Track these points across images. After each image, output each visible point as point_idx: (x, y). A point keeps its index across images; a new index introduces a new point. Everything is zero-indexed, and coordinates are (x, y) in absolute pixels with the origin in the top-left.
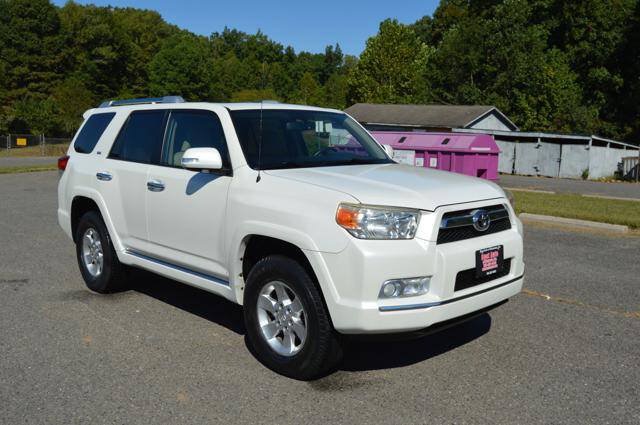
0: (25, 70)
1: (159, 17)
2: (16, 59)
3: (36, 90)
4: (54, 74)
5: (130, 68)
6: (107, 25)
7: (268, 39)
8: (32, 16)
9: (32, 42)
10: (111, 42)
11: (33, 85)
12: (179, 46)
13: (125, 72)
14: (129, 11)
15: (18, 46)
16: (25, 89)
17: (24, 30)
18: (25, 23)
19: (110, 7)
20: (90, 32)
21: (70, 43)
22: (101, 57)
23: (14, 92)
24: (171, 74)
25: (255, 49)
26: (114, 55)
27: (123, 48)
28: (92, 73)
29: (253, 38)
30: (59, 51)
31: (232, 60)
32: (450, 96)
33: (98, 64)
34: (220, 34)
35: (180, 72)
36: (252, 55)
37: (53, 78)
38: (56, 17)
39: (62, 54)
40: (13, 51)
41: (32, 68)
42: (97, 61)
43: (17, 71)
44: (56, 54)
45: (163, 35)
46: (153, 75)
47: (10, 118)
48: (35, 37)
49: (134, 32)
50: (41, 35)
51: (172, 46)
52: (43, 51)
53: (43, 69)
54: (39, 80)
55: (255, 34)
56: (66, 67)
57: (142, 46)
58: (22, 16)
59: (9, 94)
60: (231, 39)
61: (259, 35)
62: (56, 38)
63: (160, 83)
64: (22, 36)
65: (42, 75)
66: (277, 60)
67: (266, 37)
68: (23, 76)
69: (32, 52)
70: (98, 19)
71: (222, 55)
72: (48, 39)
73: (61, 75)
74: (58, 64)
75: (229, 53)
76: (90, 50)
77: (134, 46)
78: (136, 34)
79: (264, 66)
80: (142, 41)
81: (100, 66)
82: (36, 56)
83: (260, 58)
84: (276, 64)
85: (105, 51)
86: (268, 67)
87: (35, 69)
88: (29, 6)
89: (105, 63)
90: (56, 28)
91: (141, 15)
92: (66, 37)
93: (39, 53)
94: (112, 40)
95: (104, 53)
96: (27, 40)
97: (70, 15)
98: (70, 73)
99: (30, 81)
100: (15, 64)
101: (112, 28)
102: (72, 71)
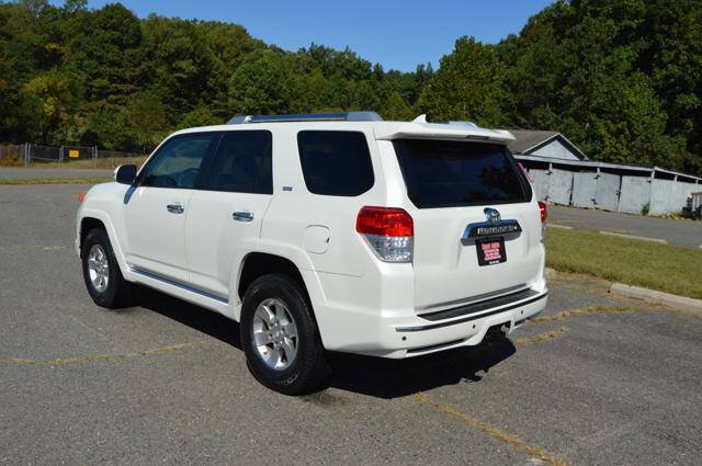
0: (104, 82)
1: (245, 31)
2: (95, 71)
3: (116, 101)
4: (132, 87)
5: (211, 82)
6: (188, 38)
7: (357, 57)
8: (114, 28)
9: (114, 53)
10: (192, 56)
11: (112, 96)
12: (260, 61)
13: (205, 87)
14: (214, 25)
15: (100, 60)
16: (104, 101)
17: (106, 42)
18: (108, 35)
19: (196, 20)
20: (171, 45)
21: (150, 56)
22: (180, 70)
23: (94, 105)
24: (250, 90)
25: (342, 67)
26: (194, 69)
27: (205, 62)
28: (171, 86)
29: (342, 54)
30: (140, 64)
31: (317, 76)
32: (523, 120)
33: (178, 78)
34: (307, 49)
35: (260, 88)
36: (339, 73)
37: (133, 91)
38: (138, 29)
39: (143, 67)
40: (94, 63)
41: (112, 81)
42: (177, 75)
43: (98, 82)
44: (135, 66)
45: (247, 50)
46: (232, 90)
47: (82, 130)
48: (116, 49)
49: (217, 46)
50: (123, 47)
51: (253, 61)
52: (125, 62)
53: (123, 81)
54: (119, 92)
55: (343, 50)
56: (145, 79)
57: (224, 60)
58: (105, 28)
59: (89, 105)
60: (318, 54)
61: (347, 52)
62: (137, 50)
63: (239, 99)
64: (104, 48)
65: (120, 87)
66: (365, 78)
67: (355, 54)
68: (102, 88)
69: (112, 64)
70: (180, 32)
71: (308, 71)
72: (129, 51)
73: (140, 88)
74: (138, 76)
75: (314, 71)
76: (170, 63)
77: (216, 60)
78: (219, 49)
79: (351, 84)
80: (225, 55)
81: (179, 79)
82: (116, 69)
83: (348, 74)
84: (364, 82)
85: (184, 64)
86: (355, 85)
87: (114, 81)
88: (112, 18)
89: (185, 76)
90: (138, 40)
91: (226, 29)
92: (147, 49)
93: (119, 65)
94: (193, 53)
95: (184, 67)
96: (108, 52)
97: (152, 28)
98: (149, 86)
99: (109, 93)
100: (95, 76)
101: (193, 42)
102: (152, 83)
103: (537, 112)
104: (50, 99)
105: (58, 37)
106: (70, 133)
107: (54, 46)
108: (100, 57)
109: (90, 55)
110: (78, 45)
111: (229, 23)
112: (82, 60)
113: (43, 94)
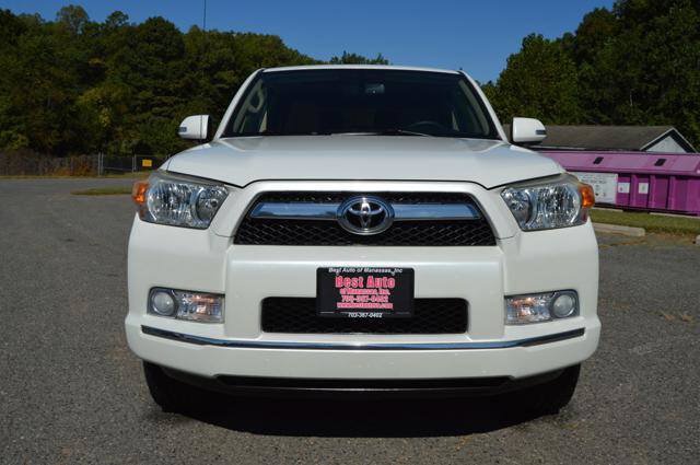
0: (149, 94)
1: (280, 41)
2: (140, 84)
3: (160, 114)
4: (177, 98)
6: (229, 49)
8: (157, 40)
9: (158, 65)
10: (233, 66)
11: (156, 109)
14: (251, 36)
15: (144, 71)
16: (149, 114)
17: (150, 55)
18: (151, 48)
19: (232, 32)
20: (213, 57)
21: (193, 67)
22: (222, 81)
23: (139, 117)
26: (235, 79)
28: (213, 97)
30: (183, 76)
33: (219, 88)
34: (340, 59)
37: (176, 103)
38: (181, 42)
39: (186, 78)
40: (138, 75)
41: (156, 93)
42: (218, 85)
43: (142, 95)
44: (179, 78)
45: (283, 60)
47: (135, 141)
48: (160, 61)
49: (255, 57)
50: (167, 59)
52: (168, 75)
53: (168, 93)
54: (163, 104)
55: (376, 58)
56: (189, 91)
58: (149, 41)
59: (134, 118)
61: (380, 60)
62: (181, 62)
64: (148, 60)
65: (164, 99)
68: (147, 100)
69: (157, 76)
70: (221, 43)
72: (172, 64)
73: (184, 100)
74: (182, 89)
76: (212, 75)
78: (257, 59)
81: (221, 90)
82: (160, 81)
85: (226, 75)
87: (159, 94)
88: (155, 31)
89: (227, 87)
90: (181, 52)
91: (263, 40)
92: (190, 61)
93: (163, 78)
94: (234, 64)
95: (226, 78)
96: (152, 64)
97: (194, 40)
98: (193, 97)
99: (153, 106)
100: (140, 89)
101: (234, 52)
102: (195, 95)
103: (621, 109)
104: (105, 110)
105: (100, 53)
106: (124, 145)
107: (97, 61)
108: (145, 70)
109: (135, 68)
110: (121, 59)
111: (265, 34)
112: (127, 74)
113: (98, 105)
